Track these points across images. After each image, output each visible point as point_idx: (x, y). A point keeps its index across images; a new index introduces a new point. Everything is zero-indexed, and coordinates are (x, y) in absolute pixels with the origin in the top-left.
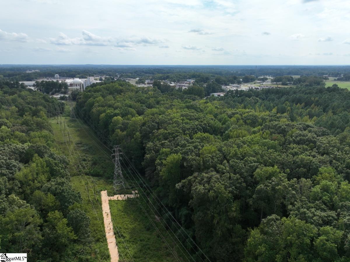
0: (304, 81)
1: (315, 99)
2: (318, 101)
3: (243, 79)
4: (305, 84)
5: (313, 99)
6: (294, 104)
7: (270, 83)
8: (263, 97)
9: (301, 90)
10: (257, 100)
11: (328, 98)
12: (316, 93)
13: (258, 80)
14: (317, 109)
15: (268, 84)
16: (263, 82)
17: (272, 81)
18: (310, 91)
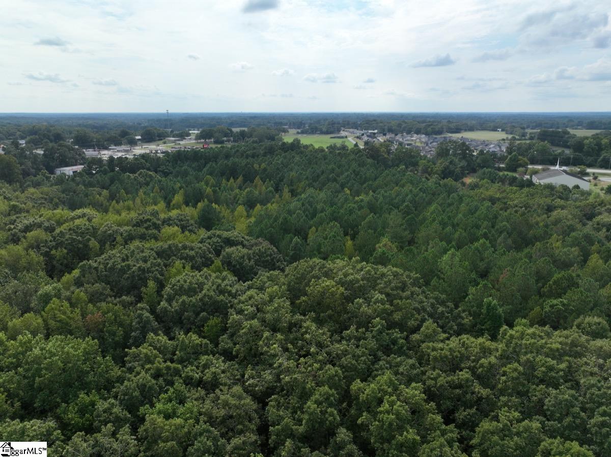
0: (251, 136)
1: (260, 167)
2: (265, 170)
3: (142, 136)
4: (252, 140)
5: (256, 166)
6: (224, 180)
7: (194, 141)
8: (167, 169)
9: (238, 151)
10: (151, 176)
11: (282, 163)
12: (265, 155)
13: (173, 137)
14: (264, 188)
15: (190, 143)
16: (182, 140)
17: (198, 137)
18: (255, 151)
